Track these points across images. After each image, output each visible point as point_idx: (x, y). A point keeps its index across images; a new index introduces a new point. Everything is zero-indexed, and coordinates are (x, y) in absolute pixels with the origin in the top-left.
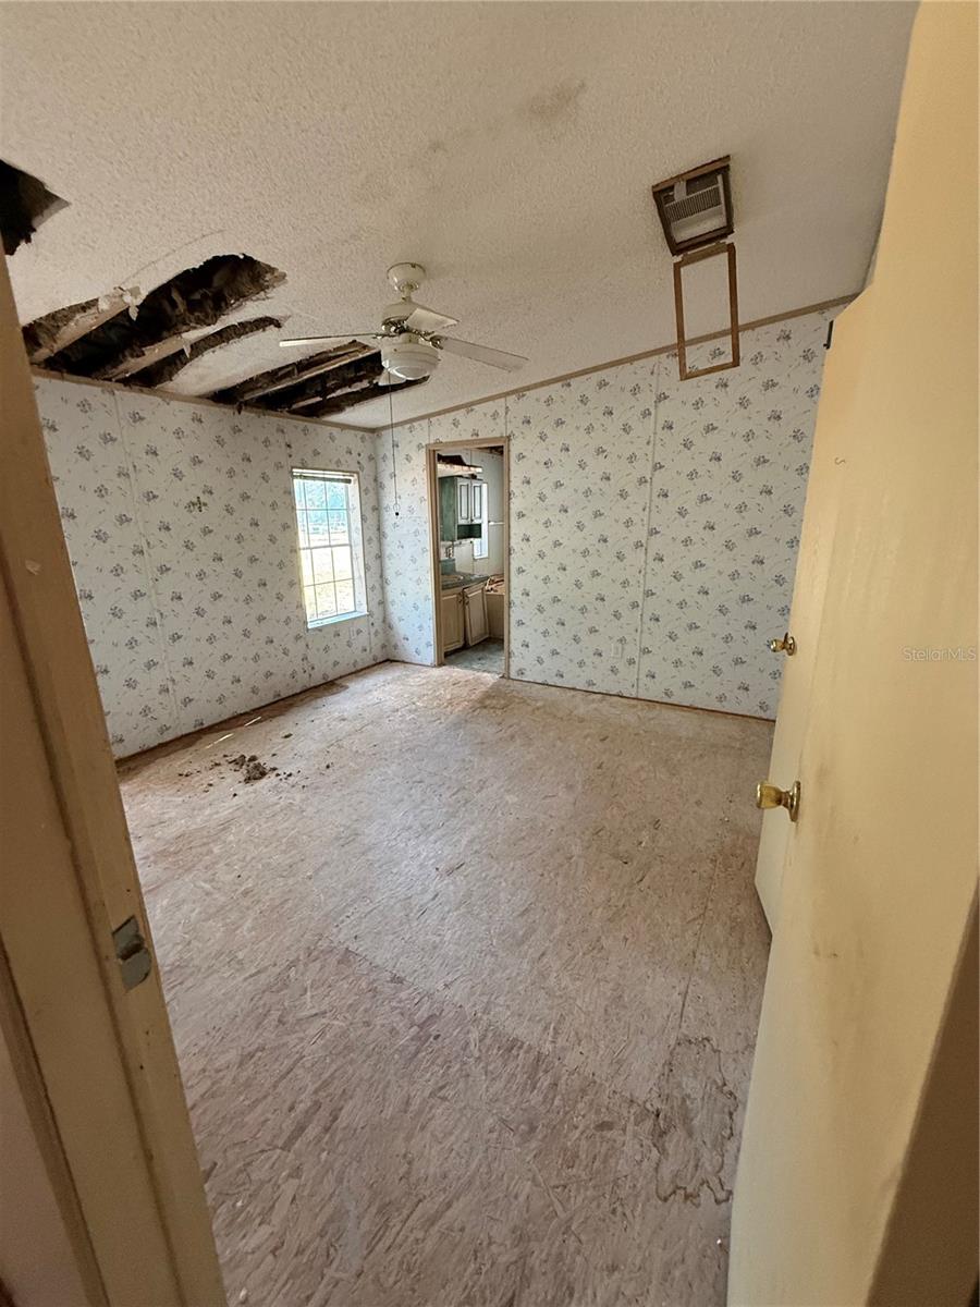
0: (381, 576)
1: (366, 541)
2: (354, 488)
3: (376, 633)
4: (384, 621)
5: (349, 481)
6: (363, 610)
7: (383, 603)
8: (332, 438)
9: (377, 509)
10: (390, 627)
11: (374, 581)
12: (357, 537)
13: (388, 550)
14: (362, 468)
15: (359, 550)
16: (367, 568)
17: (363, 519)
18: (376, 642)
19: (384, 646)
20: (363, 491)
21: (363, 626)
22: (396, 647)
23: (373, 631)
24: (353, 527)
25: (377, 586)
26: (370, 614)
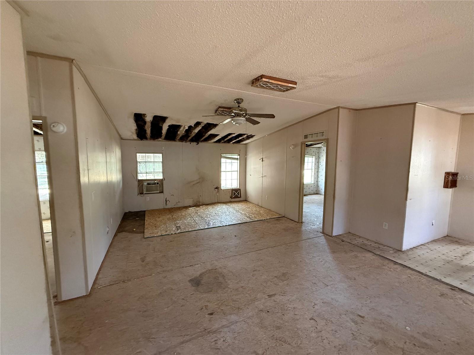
0: (318, 166)
1: (315, 169)
2: (314, 158)
3: (315, 187)
4: (317, 185)
5: (313, 157)
6: (313, 182)
7: (317, 181)
8: (311, 150)
9: (318, 162)
10: (318, 187)
11: (316, 177)
12: (313, 168)
13: (320, 171)
14: (316, 155)
15: (313, 170)
16: (315, 174)
17: (315, 164)
18: (315, 190)
19: (316, 191)
20: (316, 159)
21: (312, 185)
22: (319, 191)
23: (314, 187)
24: (313, 166)
25: (316, 178)
26: (314, 183)
